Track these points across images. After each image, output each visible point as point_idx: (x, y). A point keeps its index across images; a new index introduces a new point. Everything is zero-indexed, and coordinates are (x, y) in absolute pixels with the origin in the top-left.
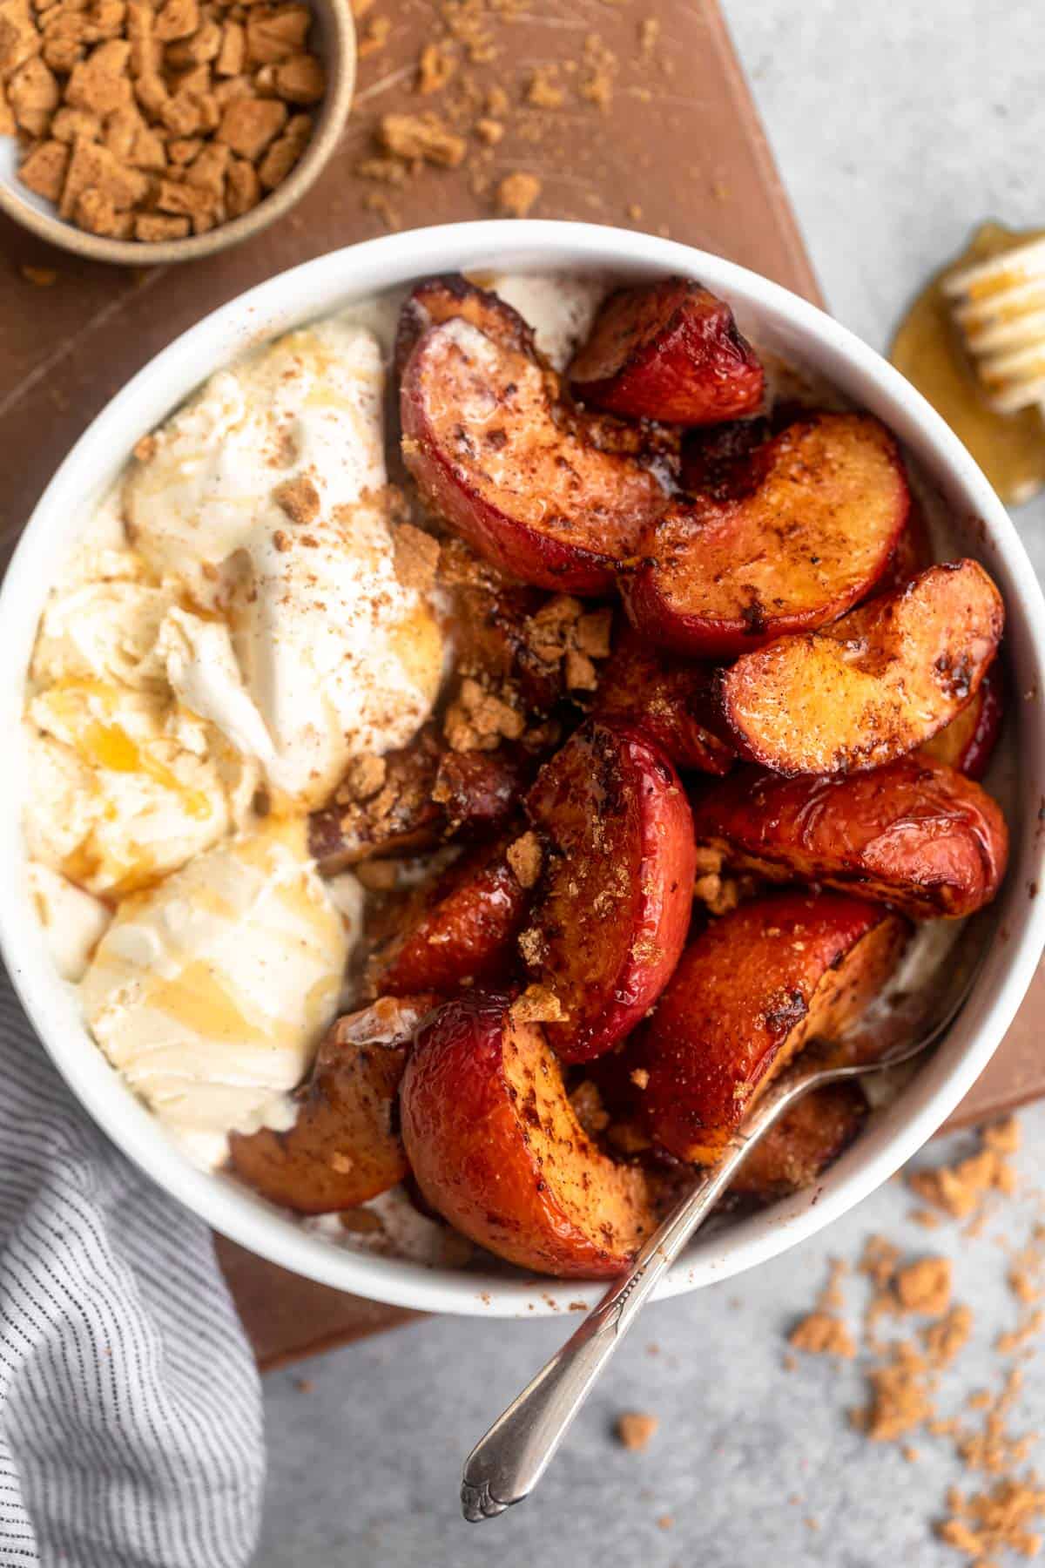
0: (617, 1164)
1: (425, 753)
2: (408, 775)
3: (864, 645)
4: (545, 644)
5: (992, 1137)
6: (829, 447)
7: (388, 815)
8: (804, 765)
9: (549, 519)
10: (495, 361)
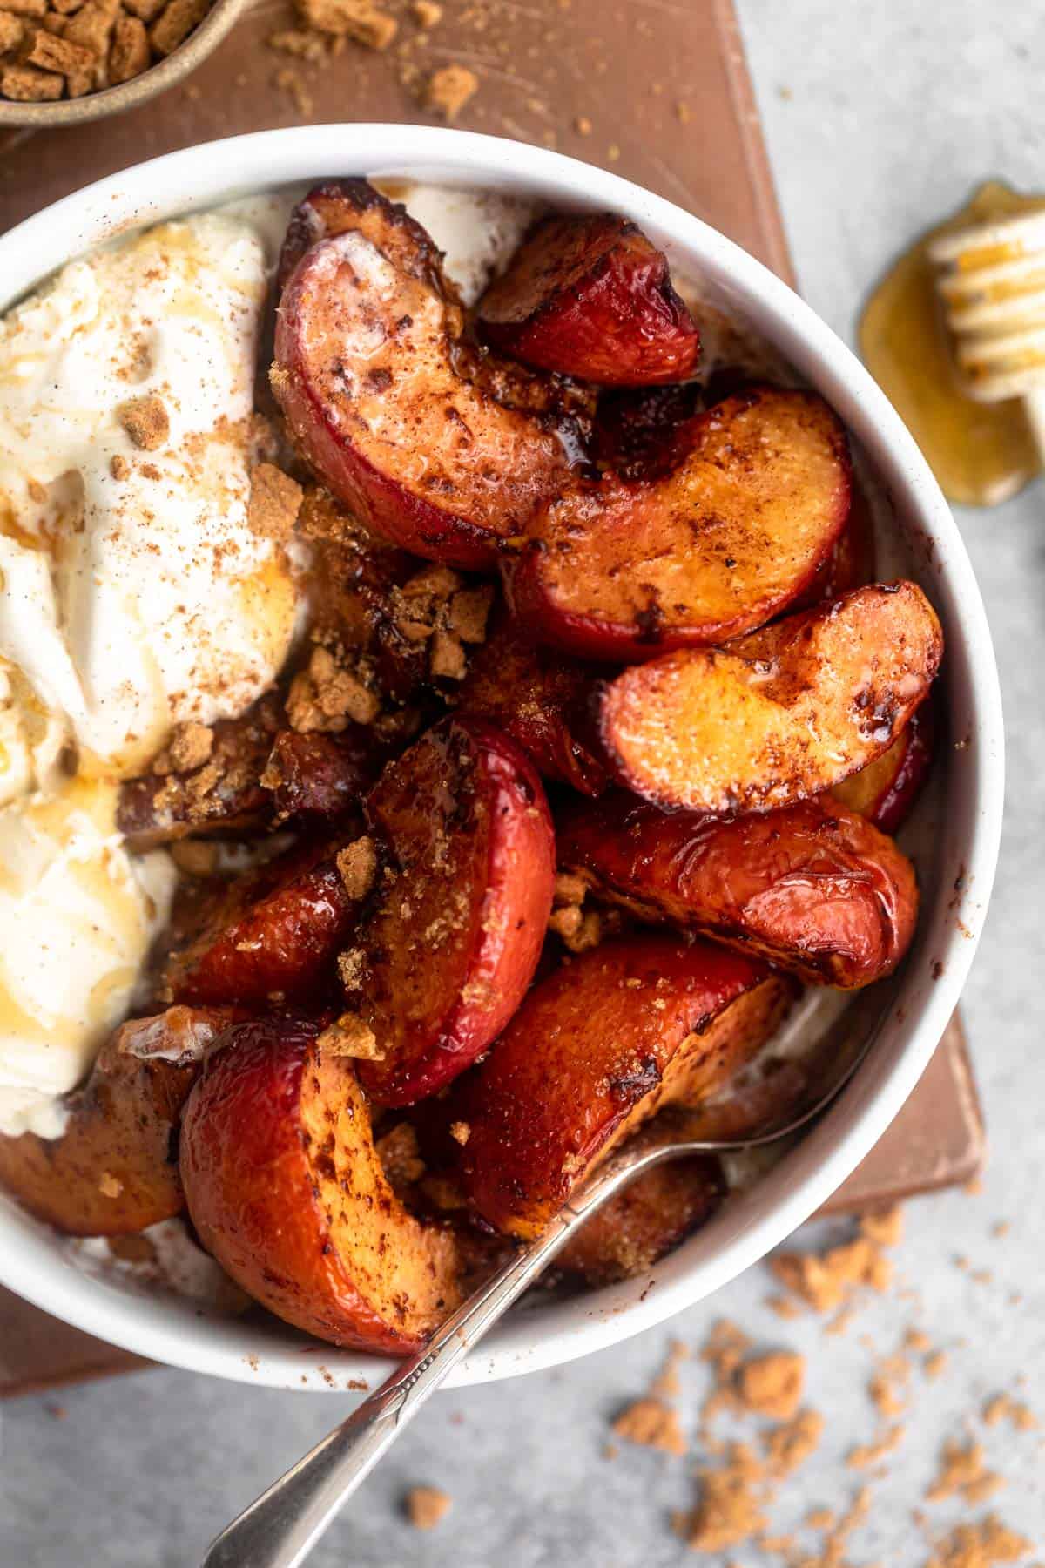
0: (424, 1225)
1: (261, 728)
2: (238, 750)
3: (775, 668)
4: (412, 620)
5: (870, 1226)
6: (765, 431)
7: (209, 795)
8: (687, 801)
9: (428, 480)
10: (390, 287)
